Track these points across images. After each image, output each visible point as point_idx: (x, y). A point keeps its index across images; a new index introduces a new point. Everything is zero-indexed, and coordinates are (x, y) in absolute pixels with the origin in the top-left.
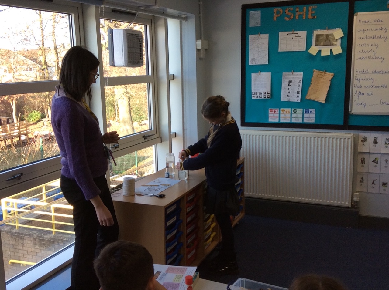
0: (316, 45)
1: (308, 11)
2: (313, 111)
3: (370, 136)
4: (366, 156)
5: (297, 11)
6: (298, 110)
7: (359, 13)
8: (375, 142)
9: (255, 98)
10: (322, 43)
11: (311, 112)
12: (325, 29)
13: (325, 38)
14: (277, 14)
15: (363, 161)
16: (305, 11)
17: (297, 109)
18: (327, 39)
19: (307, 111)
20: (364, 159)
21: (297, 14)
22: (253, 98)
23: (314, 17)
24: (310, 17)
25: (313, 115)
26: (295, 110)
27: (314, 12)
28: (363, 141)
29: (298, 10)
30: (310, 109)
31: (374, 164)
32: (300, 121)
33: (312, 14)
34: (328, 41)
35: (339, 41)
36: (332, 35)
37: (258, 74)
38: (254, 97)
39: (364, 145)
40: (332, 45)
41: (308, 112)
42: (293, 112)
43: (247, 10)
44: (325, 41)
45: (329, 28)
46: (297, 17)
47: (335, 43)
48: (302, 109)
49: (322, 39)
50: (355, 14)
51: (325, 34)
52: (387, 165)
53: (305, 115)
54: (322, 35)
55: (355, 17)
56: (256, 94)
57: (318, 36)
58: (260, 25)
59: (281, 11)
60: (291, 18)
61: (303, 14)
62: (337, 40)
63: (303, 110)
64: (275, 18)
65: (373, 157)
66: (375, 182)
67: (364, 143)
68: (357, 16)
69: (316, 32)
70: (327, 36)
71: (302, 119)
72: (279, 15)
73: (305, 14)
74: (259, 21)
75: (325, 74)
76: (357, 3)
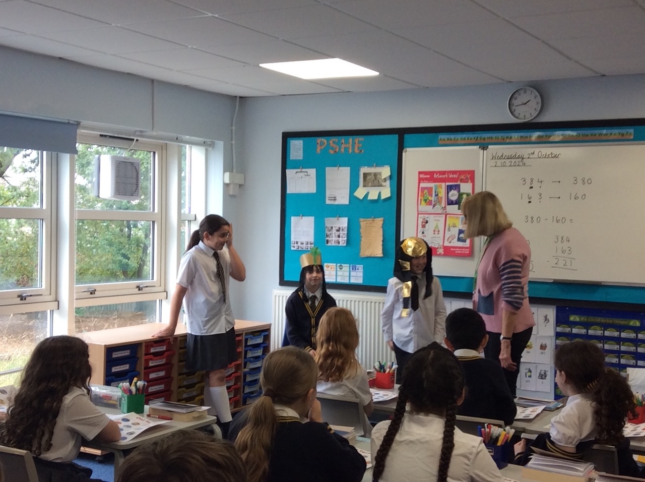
0: (364, 186)
1: (354, 143)
2: (360, 267)
5: (342, 143)
6: (345, 266)
7: (408, 149)
9: (295, 249)
10: (370, 184)
11: (358, 269)
12: (372, 166)
13: (373, 178)
14: (321, 146)
16: (351, 144)
17: (343, 265)
18: (376, 179)
19: (354, 268)
21: (343, 146)
22: (292, 249)
23: (361, 151)
24: (357, 151)
25: (361, 274)
26: (341, 266)
27: (361, 145)
29: (343, 141)
30: (357, 266)
32: (346, 281)
33: (358, 147)
34: (376, 181)
35: (388, 182)
36: (380, 174)
37: (300, 217)
38: (294, 247)
40: (381, 186)
41: (355, 270)
42: (338, 269)
43: (288, 139)
44: (374, 181)
45: (377, 166)
46: (343, 150)
47: (384, 184)
48: (348, 265)
49: (370, 179)
50: (404, 150)
51: (373, 173)
53: (353, 273)
54: (370, 174)
55: (404, 154)
56: (297, 243)
57: (365, 175)
58: (302, 158)
59: (325, 141)
60: (336, 151)
61: (349, 148)
62: (385, 180)
63: (350, 267)
64: (318, 150)
68: (406, 152)
69: (364, 170)
70: (375, 175)
71: (348, 278)
72: (323, 147)
73: (351, 147)
74: (301, 153)
75: (373, 221)
76: (407, 136)
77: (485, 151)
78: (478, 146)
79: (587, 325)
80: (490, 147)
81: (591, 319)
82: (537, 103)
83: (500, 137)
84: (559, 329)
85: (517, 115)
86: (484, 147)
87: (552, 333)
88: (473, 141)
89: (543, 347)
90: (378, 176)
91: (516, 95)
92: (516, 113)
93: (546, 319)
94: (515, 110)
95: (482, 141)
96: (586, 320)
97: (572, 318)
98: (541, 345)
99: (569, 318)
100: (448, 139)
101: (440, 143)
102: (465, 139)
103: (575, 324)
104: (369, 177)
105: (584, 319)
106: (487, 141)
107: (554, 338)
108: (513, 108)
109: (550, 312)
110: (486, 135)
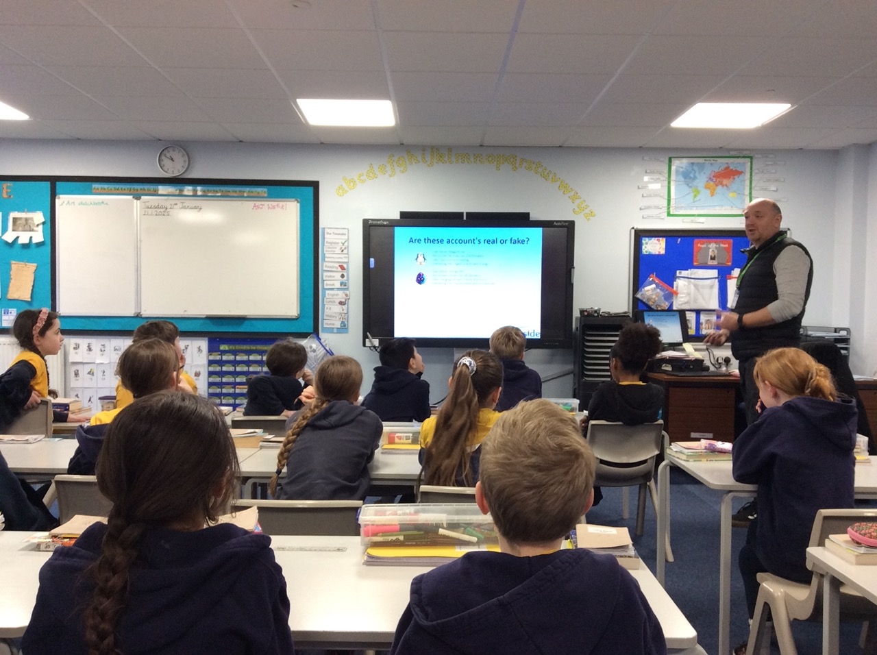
0: (13, 230)
2: (13, 311)
3: (83, 342)
4: (79, 367)
7: (61, 196)
8: (90, 349)
10: (20, 228)
11: (10, 312)
12: (23, 211)
13: (24, 222)
15: (76, 374)
18: (27, 224)
20: (78, 371)
23: (10, 196)
24: (5, 196)
27: (9, 191)
28: (74, 348)
30: (9, 309)
31: (90, 376)
33: (5, 192)
34: (27, 226)
35: (41, 227)
36: (32, 219)
39: (76, 353)
40: (33, 230)
41: (7, 313)
44: (24, 225)
45: (28, 211)
47: (35, 229)
50: (57, 197)
51: (24, 218)
52: (104, 377)
53: (4, 317)
54: (20, 219)
55: (57, 201)
57: (15, 220)
62: (38, 225)
65: (87, 368)
66: (92, 399)
67: (77, 351)
68: (59, 198)
69: (13, 215)
70: (26, 220)
75: (26, 265)
76: (58, 183)
77: (138, 201)
78: (131, 197)
79: (235, 353)
80: (142, 197)
81: (238, 347)
82: (185, 161)
83: (152, 190)
84: (211, 358)
85: (166, 170)
86: (138, 198)
87: (205, 362)
88: (128, 192)
89: (197, 374)
90: (30, 221)
91: (165, 152)
92: (165, 168)
93: (200, 350)
94: (164, 165)
95: (136, 192)
96: (234, 348)
97: (222, 347)
98: (196, 373)
99: (219, 347)
100: (102, 188)
101: (94, 191)
102: (118, 189)
103: (223, 352)
104: (19, 222)
105: (232, 347)
106: (140, 192)
107: (207, 366)
108: (162, 163)
109: (203, 344)
110: (138, 187)
